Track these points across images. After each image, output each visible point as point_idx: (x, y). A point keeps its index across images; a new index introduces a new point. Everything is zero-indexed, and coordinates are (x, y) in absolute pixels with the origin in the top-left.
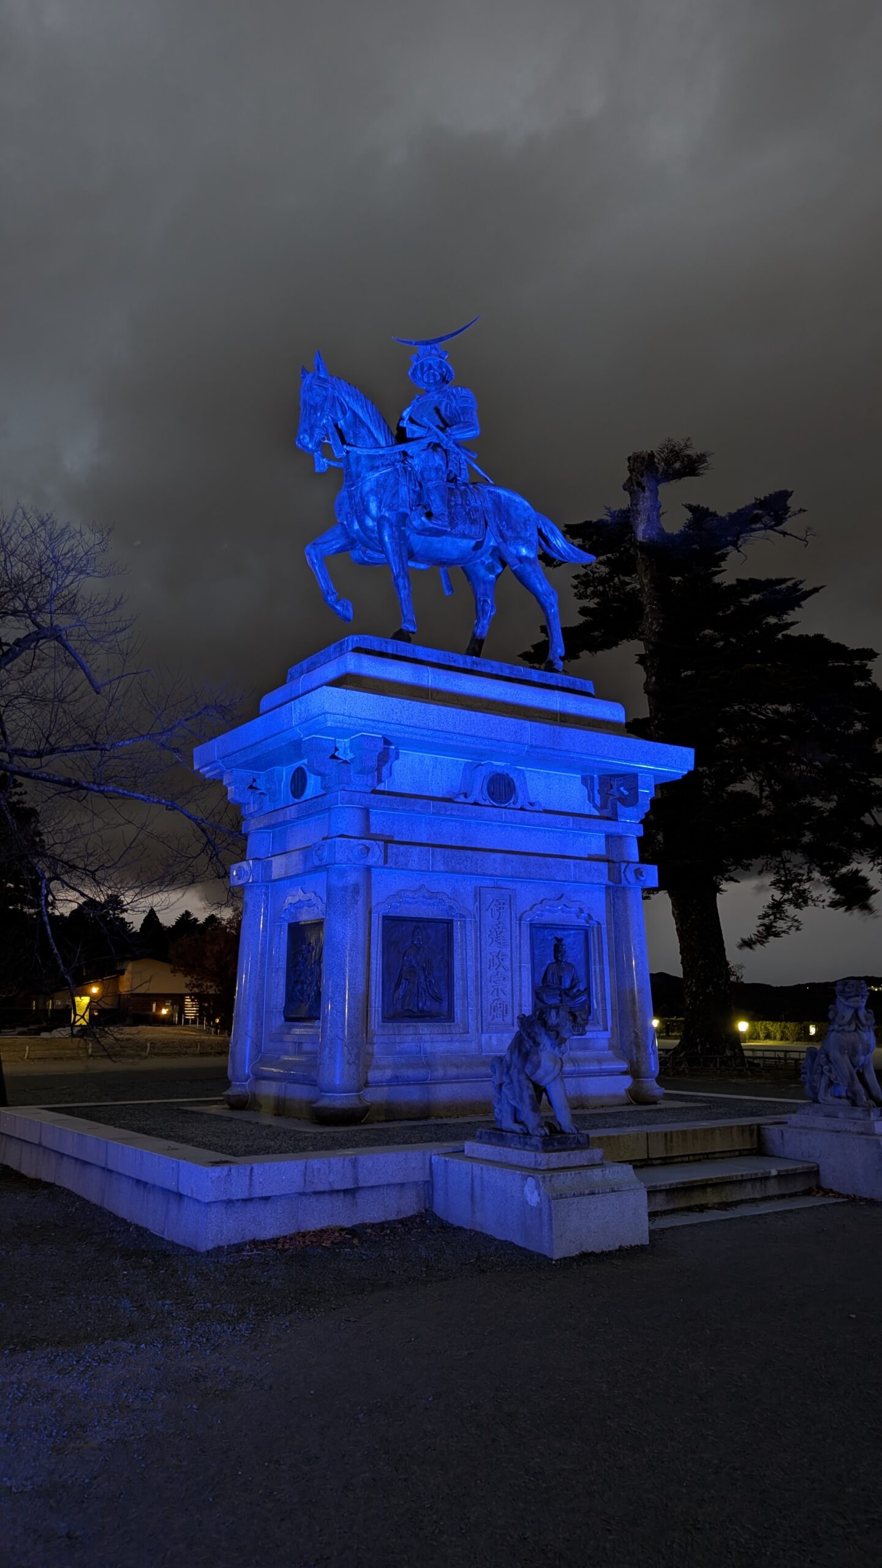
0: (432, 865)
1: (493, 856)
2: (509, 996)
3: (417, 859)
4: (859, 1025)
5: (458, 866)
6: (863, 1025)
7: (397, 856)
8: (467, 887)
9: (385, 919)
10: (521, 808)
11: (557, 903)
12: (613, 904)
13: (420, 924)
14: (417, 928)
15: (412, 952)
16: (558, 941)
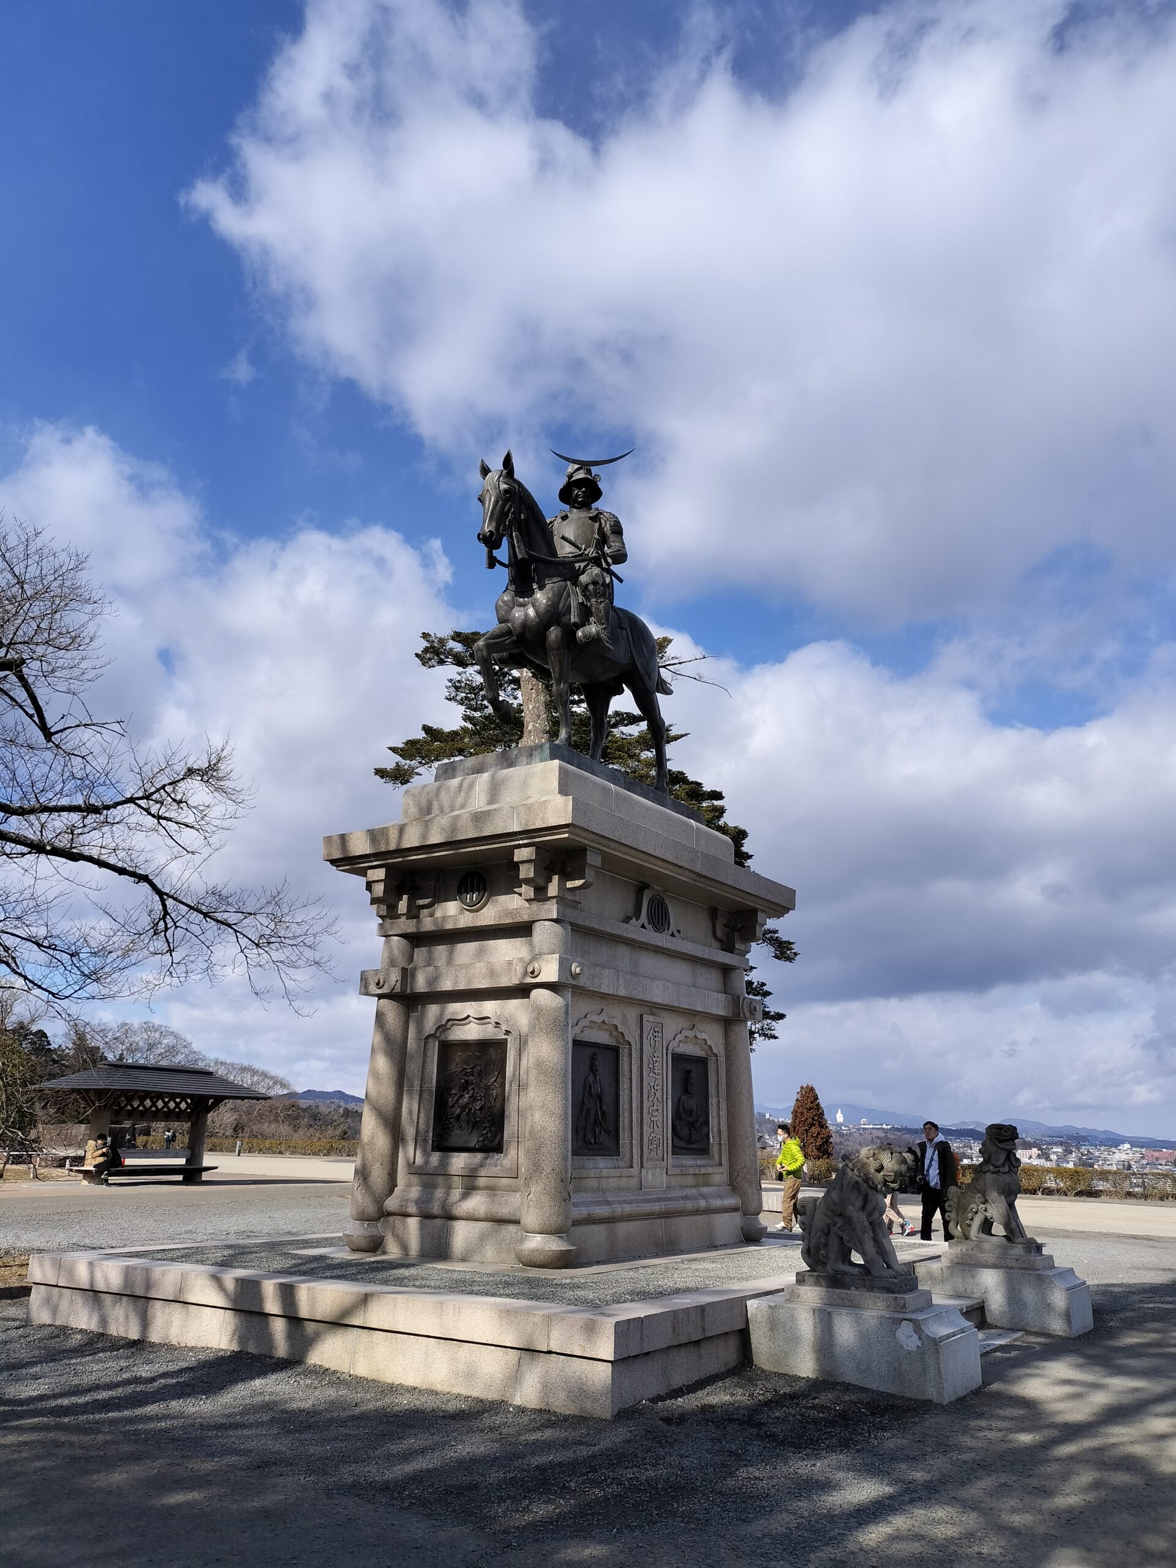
0: (617, 988)
2: (661, 1130)
3: (606, 981)
4: (1011, 1167)
5: (634, 992)
6: (1014, 1167)
7: (593, 977)
8: (632, 1013)
9: (577, 1043)
10: (673, 935)
11: (690, 1034)
12: (726, 1037)
13: (596, 1050)
14: (595, 1054)
15: (591, 1077)
16: (689, 1072)
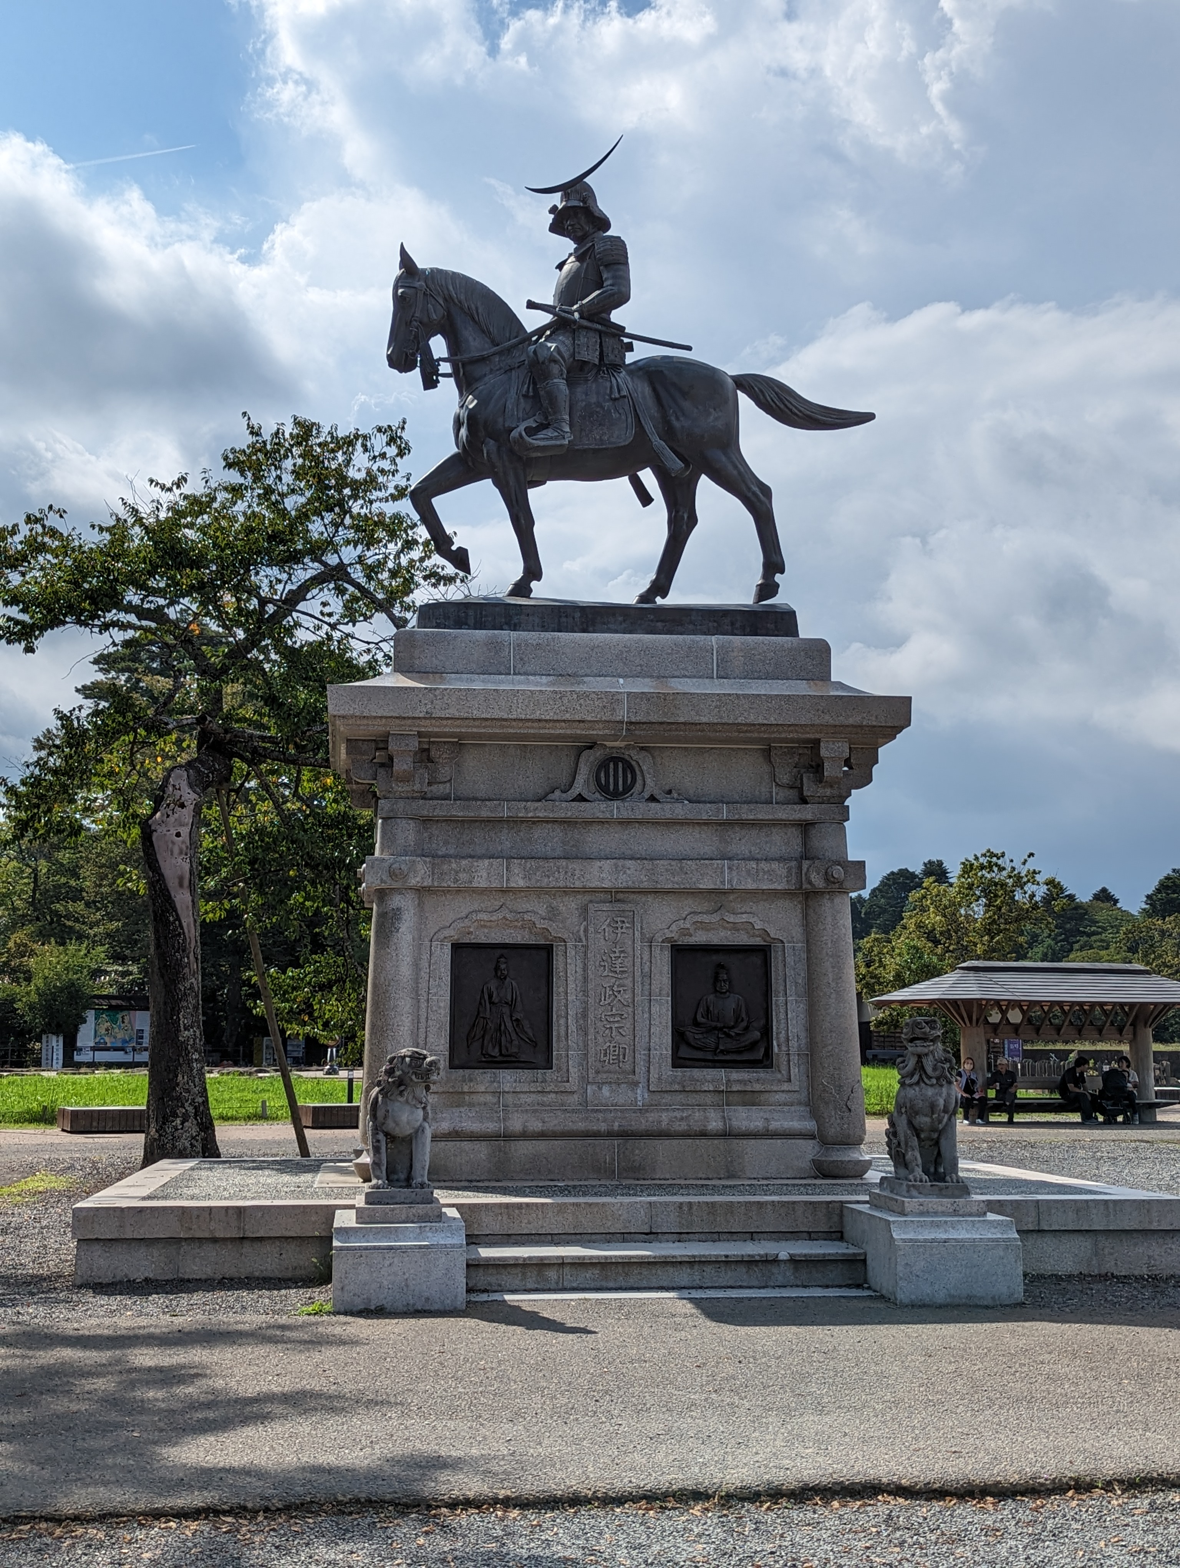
0: (508, 880)
1: (598, 863)
2: (628, 1039)
3: (485, 874)
4: (924, 1076)
5: (546, 880)
6: (929, 1078)
7: (457, 872)
8: (569, 906)
9: (457, 947)
10: (652, 799)
11: (714, 918)
12: (806, 916)
13: (505, 951)
14: (502, 956)
15: (493, 985)
16: (720, 966)
